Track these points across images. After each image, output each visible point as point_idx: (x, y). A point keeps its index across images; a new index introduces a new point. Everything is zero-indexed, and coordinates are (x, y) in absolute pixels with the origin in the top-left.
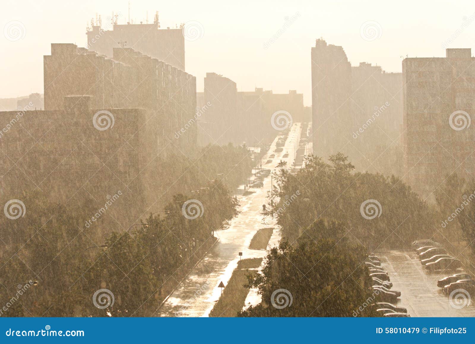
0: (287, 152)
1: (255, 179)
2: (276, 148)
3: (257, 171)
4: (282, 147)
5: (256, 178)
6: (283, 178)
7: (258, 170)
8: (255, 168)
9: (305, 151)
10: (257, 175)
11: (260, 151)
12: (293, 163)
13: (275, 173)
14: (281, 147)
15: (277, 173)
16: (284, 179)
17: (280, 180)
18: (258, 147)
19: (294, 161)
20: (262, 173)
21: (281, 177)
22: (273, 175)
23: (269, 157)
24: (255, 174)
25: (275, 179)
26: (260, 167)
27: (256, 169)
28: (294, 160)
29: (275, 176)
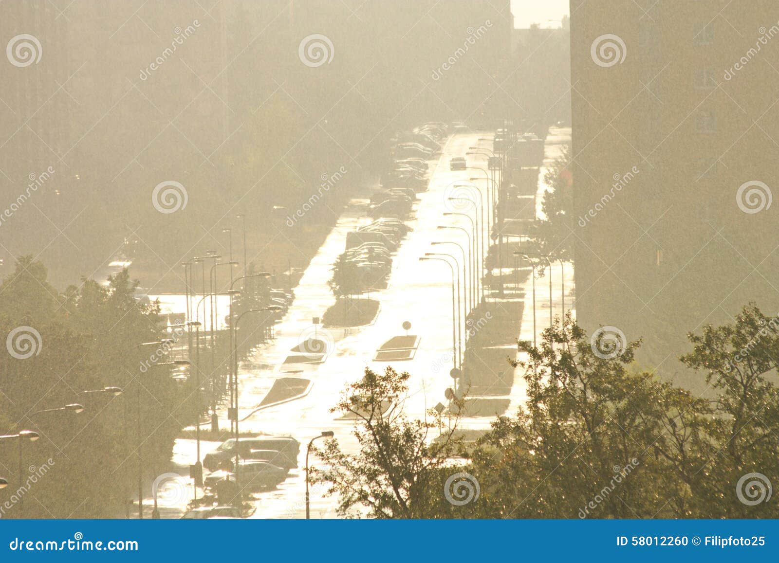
0: (407, 325)
1: (195, 503)
2: (331, 301)
3: (210, 448)
4: (373, 296)
5: (200, 494)
6: (381, 478)
7: (218, 444)
8: (191, 428)
9: (527, 313)
10: (206, 473)
11: (229, 320)
12: (449, 393)
13: (333, 447)
14: (364, 296)
15: (343, 449)
16: (390, 490)
17: (363, 497)
18: (209, 288)
19: (451, 383)
20: (242, 462)
21: (372, 476)
22: (316, 462)
23: (290, 360)
24: (194, 471)
25: (330, 485)
26: (224, 424)
27: (199, 436)
28: (454, 373)
29: (327, 469)
